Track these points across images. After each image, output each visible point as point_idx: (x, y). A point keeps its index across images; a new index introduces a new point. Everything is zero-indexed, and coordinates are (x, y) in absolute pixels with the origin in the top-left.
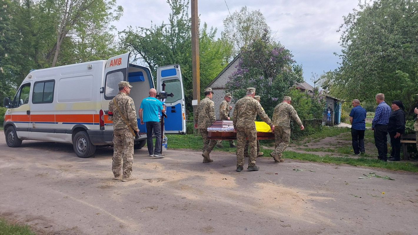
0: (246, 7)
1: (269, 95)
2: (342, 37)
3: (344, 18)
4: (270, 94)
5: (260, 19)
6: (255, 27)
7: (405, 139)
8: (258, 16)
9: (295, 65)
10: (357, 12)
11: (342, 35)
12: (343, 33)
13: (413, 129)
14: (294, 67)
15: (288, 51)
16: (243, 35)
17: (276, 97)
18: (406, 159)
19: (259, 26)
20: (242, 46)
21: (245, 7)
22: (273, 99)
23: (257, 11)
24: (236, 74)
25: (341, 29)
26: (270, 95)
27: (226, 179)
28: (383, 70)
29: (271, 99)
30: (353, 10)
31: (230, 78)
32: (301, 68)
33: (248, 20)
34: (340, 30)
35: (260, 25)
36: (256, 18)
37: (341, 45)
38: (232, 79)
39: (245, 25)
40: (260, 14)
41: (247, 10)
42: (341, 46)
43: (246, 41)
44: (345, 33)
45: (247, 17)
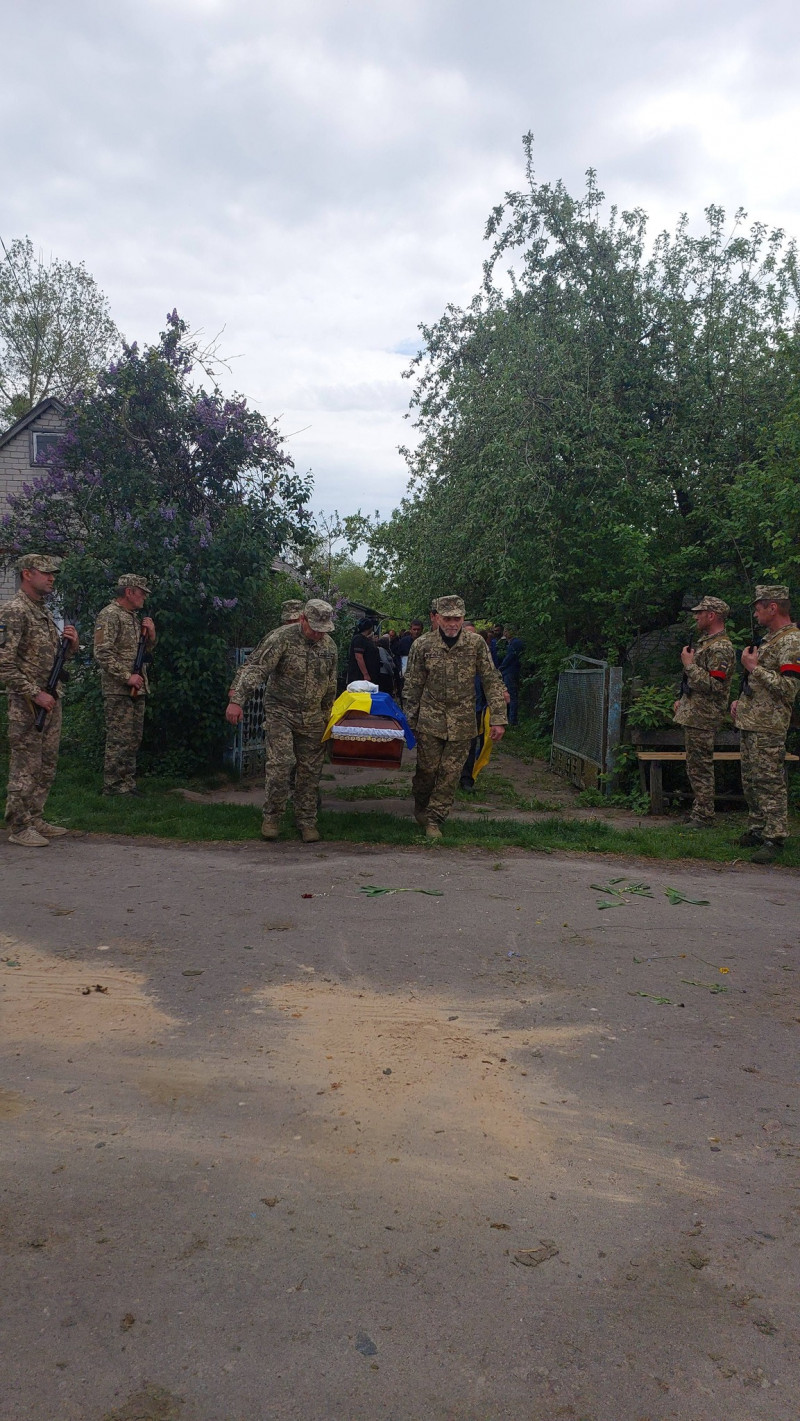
0: (28, 242)
1: (202, 584)
2: (415, 398)
3: (422, 330)
4: (206, 580)
5: (86, 298)
6: (65, 324)
7: (646, 748)
8: (79, 288)
9: (287, 476)
10: (461, 316)
11: (417, 390)
12: (419, 384)
13: (670, 716)
14: (282, 484)
15: (257, 416)
16: (19, 349)
17: (229, 595)
18: (659, 814)
19: (82, 325)
20: (19, 392)
21: (24, 242)
22: (218, 601)
23: (74, 265)
24: (43, 491)
25: (415, 367)
26: (205, 585)
27: (99, 989)
28: (566, 520)
29: (207, 602)
30: (449, 307)
31: (16, 505)
32: (308, 490)
33: (40, 292)
34: (412, 372)
35: (89, 321)
36: (69, 292)
37: (416, 425)
38: (24, 509)
39: (28, 310)
40: (84, 280)
41: (35, 255)
42: (418, 428)
43: (34, 376)
44: (424, 384)
45: (35, 282)
